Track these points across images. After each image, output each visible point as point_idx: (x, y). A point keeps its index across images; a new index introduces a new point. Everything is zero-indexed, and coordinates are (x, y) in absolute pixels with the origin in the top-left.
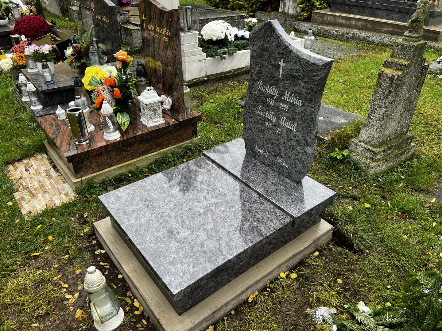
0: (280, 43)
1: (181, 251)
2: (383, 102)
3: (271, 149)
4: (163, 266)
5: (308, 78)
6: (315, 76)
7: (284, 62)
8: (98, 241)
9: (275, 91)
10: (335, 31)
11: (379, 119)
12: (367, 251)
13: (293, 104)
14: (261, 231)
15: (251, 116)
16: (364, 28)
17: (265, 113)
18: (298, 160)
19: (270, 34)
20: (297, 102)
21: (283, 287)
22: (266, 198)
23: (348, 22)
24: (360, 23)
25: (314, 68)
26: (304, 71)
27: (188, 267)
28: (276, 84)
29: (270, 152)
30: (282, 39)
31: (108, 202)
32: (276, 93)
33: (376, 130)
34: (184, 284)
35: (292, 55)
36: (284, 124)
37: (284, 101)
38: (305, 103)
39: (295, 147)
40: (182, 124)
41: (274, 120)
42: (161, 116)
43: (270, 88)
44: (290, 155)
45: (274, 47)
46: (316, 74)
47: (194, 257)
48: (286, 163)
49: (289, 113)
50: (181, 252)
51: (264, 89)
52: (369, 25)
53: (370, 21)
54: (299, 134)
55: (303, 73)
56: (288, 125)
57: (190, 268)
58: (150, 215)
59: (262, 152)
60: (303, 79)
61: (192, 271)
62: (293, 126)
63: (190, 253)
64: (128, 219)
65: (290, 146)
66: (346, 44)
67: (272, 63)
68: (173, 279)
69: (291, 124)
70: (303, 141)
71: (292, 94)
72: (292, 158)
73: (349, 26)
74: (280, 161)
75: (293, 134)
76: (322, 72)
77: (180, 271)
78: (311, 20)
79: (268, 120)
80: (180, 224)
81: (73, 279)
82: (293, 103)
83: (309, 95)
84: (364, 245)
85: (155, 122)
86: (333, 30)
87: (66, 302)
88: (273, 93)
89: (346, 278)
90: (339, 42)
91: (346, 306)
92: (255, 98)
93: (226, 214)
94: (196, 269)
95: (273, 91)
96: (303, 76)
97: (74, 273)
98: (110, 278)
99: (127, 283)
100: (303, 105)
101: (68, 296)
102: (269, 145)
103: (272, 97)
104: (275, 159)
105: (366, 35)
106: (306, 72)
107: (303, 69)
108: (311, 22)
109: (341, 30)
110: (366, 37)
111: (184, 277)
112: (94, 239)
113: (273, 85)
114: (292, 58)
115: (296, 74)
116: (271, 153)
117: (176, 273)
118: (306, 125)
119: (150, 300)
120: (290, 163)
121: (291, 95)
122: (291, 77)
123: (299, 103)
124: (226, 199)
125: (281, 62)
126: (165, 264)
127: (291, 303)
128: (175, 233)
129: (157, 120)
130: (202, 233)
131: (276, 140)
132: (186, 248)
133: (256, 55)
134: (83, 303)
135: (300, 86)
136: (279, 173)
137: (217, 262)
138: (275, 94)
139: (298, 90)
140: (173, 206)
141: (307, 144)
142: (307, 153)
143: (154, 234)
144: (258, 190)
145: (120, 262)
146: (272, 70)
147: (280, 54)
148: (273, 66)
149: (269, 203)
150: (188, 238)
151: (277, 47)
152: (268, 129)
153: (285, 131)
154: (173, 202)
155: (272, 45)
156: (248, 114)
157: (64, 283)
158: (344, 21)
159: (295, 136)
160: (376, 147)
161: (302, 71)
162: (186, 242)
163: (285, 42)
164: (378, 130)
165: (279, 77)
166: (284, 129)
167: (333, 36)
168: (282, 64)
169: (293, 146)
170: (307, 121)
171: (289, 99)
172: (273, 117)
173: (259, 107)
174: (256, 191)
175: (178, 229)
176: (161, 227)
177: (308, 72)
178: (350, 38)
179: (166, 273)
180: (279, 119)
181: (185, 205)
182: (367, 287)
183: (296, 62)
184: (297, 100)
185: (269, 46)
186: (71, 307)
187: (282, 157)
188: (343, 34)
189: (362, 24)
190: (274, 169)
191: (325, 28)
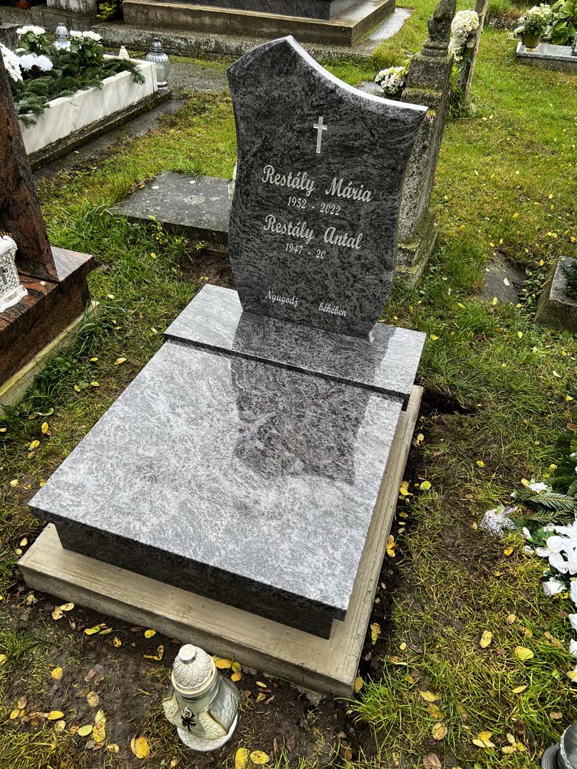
0: (314, 85)
1: (290, 530)
2: (415, 166)
3: (305, 290)
4: (287, 573)
5: (383, 147)
6: (400, 142)
7: (324, 123)
8: (36, 594)
9: (306, 181)
10: (182, 39)
11: (410, 196)
12: (480, 405)
13: (352, 201)
14: (377, 437)
15: (250, 237)
16: (229, 30)
17: (285, 226)
18: (368, 298)
19: (285, 68)
20: (361, 196)
21: (426, 509)
22: (340, 381)
23: (197, 21)
24: (219, 20)
25: (395, 128)
26: (373, 135)
27: (326, 552)
28: (309, 168)
29: (302, 298)
30: (317, 76)
31: (62, 506)
32: (310, 185)
33: (407, 214)
34: (348, 584)
35: (343, 108)
36: (333, 239)
37: (329, 199)
38: (378, 194)
39: (360, 276)
40: (66, 286)
41: (309, 236)
42: (18, 280)
43: (293, 177)
44: (348, 293)
45: (298, 94)
46: (400, 139)
47: (319, 530)
48: (339, 309)
49: (344, 219)
50: (292, 533)
51: (278, 181)
52: (237, 25)
53: (235, 15)
54: (367, 252)
55: (372, 139)
56: (343, 240)
57: (331, 552)
58: (176, 494)
59: (282, 301)
60: (372, 150)
61: (338, 555)
62: (354, 240)
63: (309, 528)
64: (139, 520)
65: (347, 278)
66: (211, 64)
67: (295, 127)
68: (322, 587)
69: (349, 237)
70: (377, 264)
71: (349, 182)
72: (353, 298)
73: (201, 29)
74: (326, 308)
75: (354, 255)
76: (412, 133)
77: (321, 567)
78: (123, 19)
79: (294, 239)
80: (246, 485)
81: (59, 693)
82: (352, 198)
83: (387, 179)
84: (472, 398)
85: (10, 298)
86: (177, 38)
87: (90, 745)
88: (301, 186)
89: (485, 455)
90: (196, 60)
91: (513, 495)
92: (258, 202)
93: (302, 432)
94: (342, 550)
95: (302, 182)
96: (372, 145)
97: (51, 682)
98: (133, 647)
99: (171, 639)
100: (374, 199)
101: (84, 731)
102: (299, 285)
103: (300, 193)
104: (315, 307)
105: (239, 44)
106: (379, 137)
107: (371, 132)
108: (125, 23)
109: (193, 38)
110: (240, 47)
111: (336, 573)
112: (26, 592)
113: (302, 171)
114: (345, 114)
115: (356, 144)
116: (305, 299)
117: (317, 574)
118: (383, 233)
119: (259, 643)
120: (349, 308)
121: (345, 184)
122: (343, 149)
123: (364, 197)
124: (281, 407)
125: (317, 123)
126: (286, 567)
127: (451, 528)
128: (251, 504)
129: (11, 293)
130: (296, 483)
131: (316, 273)
132: (294, 523)
133: (253, 114)
134: (128, 724)
135: (366, 164)
136: (326, 330)
137: (362, 521)
138: (306, 187)
139: (361, 172)
140: (202, 459)
141: (385, 267)
142: (387, 283)
143: (216, 525)
144: (320, 372)
145: (146, 608)
146: (298, 140)
147: (314, 108)
148: (300, 132)
149: (351, 387)
150: (281, 504)
151: (307, 94)
152: (295, 257)
153: (336, 253)
154: (193, 450)
155: (293, 92)
156: (242, 235)
157: (47, 711)
158: (189, 19)
159: (359, 258)
160: (409, 243)
161: (368, 135)
162: (284, 510)
163: (326, 81)
164: (411, 214)
165: (315, 153)
166: (333, 249)
167: (179, 49)
168: (321, 127)
169: (355, 277)
170: (383, 227)
171: (341, 192)
172: (305, 231)
173: (269, 217)
174: (316, 375)
175: (251, 496)
176: (218, 506)
177: (382, 136)
178: (213, 52)
179: (302, 582)
180: (319, 233)
181: (222, 446)
182: (516, 456)
183: (354, 120)
184: (361, 191)
185: (285, 94)
186: (109, 747)
187: (330, 300)
188: (198, 44)
189: (224, 22)
190: (315, 324)
191: (160, 36)
